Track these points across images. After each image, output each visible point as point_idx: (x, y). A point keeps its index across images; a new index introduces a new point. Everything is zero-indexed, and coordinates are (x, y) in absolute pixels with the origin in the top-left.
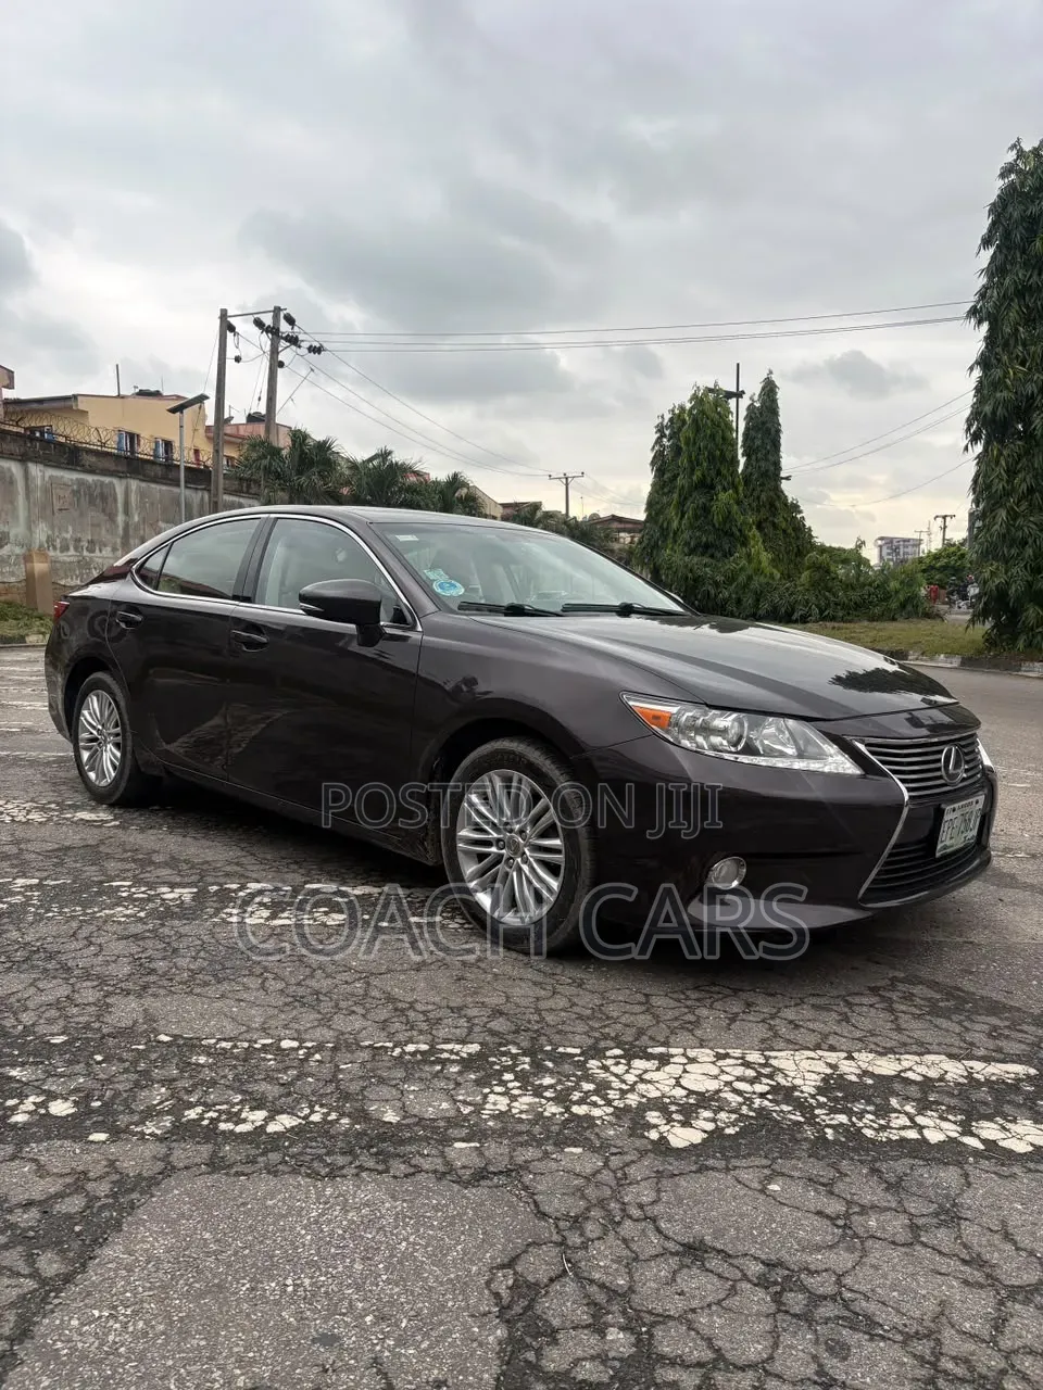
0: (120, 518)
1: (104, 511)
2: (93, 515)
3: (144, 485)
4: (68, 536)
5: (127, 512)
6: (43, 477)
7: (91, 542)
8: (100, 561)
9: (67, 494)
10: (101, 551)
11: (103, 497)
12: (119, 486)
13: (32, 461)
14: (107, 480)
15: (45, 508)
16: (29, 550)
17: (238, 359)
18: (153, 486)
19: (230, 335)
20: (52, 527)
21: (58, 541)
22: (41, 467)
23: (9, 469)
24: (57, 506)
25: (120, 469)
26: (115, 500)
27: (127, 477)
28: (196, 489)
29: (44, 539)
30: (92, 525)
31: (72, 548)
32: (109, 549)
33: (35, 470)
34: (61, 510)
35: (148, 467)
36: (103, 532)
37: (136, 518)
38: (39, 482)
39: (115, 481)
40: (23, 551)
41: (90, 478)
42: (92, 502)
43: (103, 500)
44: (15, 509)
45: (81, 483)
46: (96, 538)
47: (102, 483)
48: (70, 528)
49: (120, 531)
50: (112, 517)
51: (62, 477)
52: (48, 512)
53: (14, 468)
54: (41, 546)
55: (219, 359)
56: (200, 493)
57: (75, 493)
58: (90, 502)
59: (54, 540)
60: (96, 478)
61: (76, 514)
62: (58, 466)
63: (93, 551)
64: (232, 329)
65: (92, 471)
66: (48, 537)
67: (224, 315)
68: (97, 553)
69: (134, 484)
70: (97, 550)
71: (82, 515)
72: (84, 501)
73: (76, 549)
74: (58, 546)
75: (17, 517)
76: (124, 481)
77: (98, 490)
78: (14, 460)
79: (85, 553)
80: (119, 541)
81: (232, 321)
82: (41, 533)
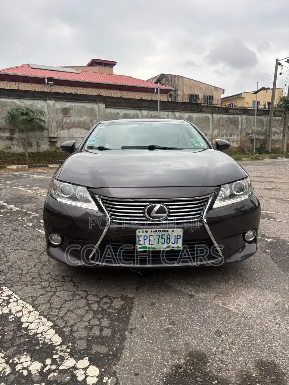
0: (240, 127)
1: (235, 125)
2: (232, 126)
3: (248, 117)
4: (224, 133)
5: (242, 125)
6: (217, 117)
7: (231, 134)
8: (233, 139)
9: (224, 121)
10: (233, 136)
11: (235, 121)
12: (240, 118)
13: (214, 113)
14: (236, 116)
15: (217, 125)
16: (212, 137)
17: (281, 74)
18: (251, 116)
19: (279, 66)
20: (219, 130)
21: (221, 134)
22: (217, 115)
23: (208, 116)
24: (221, 125)
25: (241, 113)
26: (239, 122)
27: (242, 115)
28: (265, 116)
29: (216, 134)
30: (231, 129)
31: (225, 136)
32: (236, 136)
33: (215, 115)
34: (222, 126)
35: (250, 111)
36: (234, 131)
37: (244, 126)
38: (216, 119)
39: (239, 116)
40: (211, 137)
41: (231, 116)
42: (231, 122)
43: (235, 122)
44: (209, 126)
45: (228, 118)
46: (232, 133)
47: (235, 117)
48: (225, 131)
49: (240, 130)
50: (237, 127)
51: (223, 117)
52: (218, 126)
53: (210, 115)
54: (216, 136)
55: (275, 75)
56: (267, 117)
57: (227, 121)
58: (231, 123)
59: (220, 134)
60: (233, 116)
61: (226, 127)
62: (222, 114)
63: (231, 136)
64: (280, 64)
65: (232, 114)
66: (218, 133)
67: (277, 60)
68: (232, 137)
69: (244, 117)
70: (232, 136)
71: (228, 126)
72: (229, 123)
73: (226, 136)
74: (221, 136)
75: (210, 129)
76: (241, 116)
77: (233, 119)
78: (210, 113)
79: (229, 137)
80: (239, 133)
81: (280, 62)
82: (216, 132)
